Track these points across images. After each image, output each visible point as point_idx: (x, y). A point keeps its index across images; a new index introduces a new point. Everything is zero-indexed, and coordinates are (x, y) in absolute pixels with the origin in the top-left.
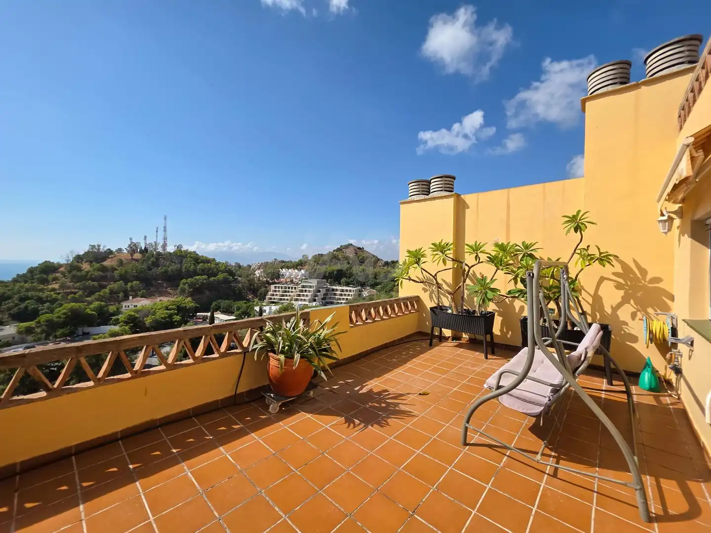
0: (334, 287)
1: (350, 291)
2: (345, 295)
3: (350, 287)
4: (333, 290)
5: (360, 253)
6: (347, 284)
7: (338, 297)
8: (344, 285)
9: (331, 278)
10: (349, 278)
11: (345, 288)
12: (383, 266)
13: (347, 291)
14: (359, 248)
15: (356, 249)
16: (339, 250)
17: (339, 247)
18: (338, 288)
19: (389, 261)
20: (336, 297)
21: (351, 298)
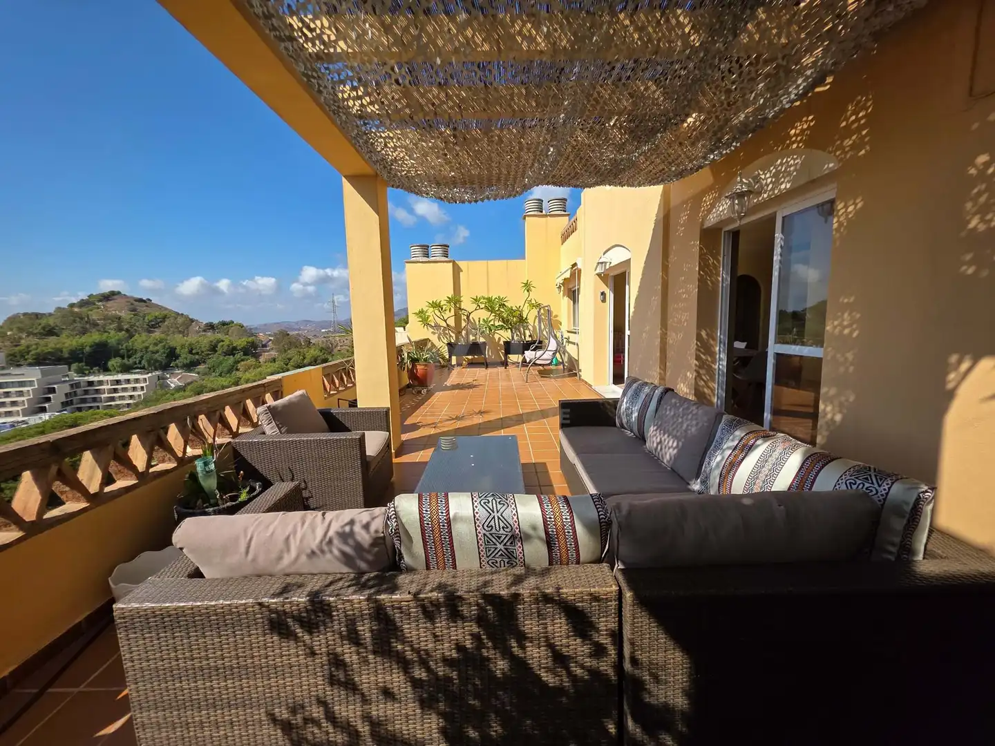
0: (92, 378)
1: (137, 381)
2: (125, 390)
3: (135, 373)
4: (91, 383)
5: (142, 309)
6: (126, 369)
7: (106, 395)
8: (118, 372)
9: (80, 361)
10: (129, 357)
11: (120, 377)
12: (204, 331)
13: (128, 381)
14: (141, 300)
15: (132, 301)
16: (83, 304)
17: (85, 298)
18: (101, 378)
19: (216, 321)
20: (103, 396)
21: (141, 393)
